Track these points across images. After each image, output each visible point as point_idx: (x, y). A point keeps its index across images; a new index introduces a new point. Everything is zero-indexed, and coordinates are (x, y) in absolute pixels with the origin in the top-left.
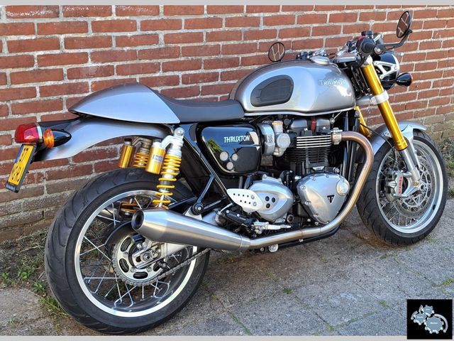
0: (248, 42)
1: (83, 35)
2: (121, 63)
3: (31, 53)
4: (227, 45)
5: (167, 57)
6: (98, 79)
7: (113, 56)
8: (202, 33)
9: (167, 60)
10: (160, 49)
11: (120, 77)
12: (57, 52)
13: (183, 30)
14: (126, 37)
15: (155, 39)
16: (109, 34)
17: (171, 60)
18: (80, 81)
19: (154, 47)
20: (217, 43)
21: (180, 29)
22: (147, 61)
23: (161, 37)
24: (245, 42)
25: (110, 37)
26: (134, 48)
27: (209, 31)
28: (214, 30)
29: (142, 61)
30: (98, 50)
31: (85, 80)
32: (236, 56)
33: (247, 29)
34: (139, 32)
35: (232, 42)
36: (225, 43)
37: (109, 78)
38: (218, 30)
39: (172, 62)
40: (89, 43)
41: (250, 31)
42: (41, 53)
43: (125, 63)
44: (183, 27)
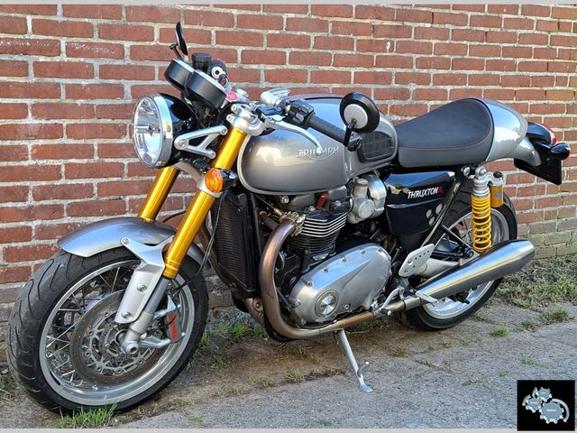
1: (21, 80)
2: (73, 122)
6: (41, 142)
7: (63, 111)
10: (126, 105)
11: (71, 141)
13: (157, 82)
14: (80, 85)
15: (118, 91)
16: (57, 80)
18: (16, 143)
19: (118, 102)
21: (153, 79)
22: (109, 121)
23: (127, 89)
25: (58, 85)
26: (90, 102)
29: (102, 121)
30: (41, 101)
31: (22, 143)
33: (244, 84)
34: (97, 80)
37: (56, 142)
40: (29, 91)
43: (78, 121)
44: (157, 77)
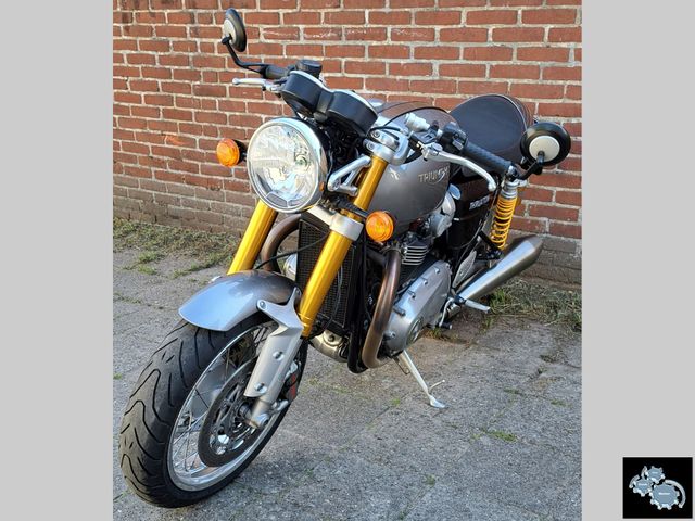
0: (549, 82)
1: (360, 60)
2: (394, 93)
4: (518, 84)
5: (440, 92)
7: (386, 85)
8: (485, 66)
9: (440, 96)
10: (434, 81)
12: (339, 75)
13: (461, 61)
14: (399, 64)
15: (428, 69)
16: (383, 60)
17: (446, 96)
19: (427, 78)
20: (504, 80)
21: (458, 58)
22: (419, 94)
23: (436, 68)
24: (545, 82)
25: (384, 64)
26: (406, 78)
27: (494, 63)
28: (501, 62)
30: (374, 76)
32: (530, 100)
33: (548, 64)
34: (412, 60)
35: (525, 81)
36: (515, 81)
38: (506, 63)
39: (446, 99)
40: (365, 68)
41: (553, 68)
42: (327, 74)
43: (397, 94)
44: (461, 57)
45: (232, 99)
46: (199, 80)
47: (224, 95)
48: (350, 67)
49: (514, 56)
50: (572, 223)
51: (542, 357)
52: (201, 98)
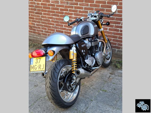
1: (72, 9)
3: (63, 12)
7: (78, 15)
12: (68, 12)
14: (81, 11)
15: (87, 12)
16: (77, 9)
18: (71, 19)
19: (87, 14)
23: (89, 12)
26: (82, 14)
30: (75, 13)
31: (72, 19)
32: (108, 20)
34: (83, 10)
38: (103, 12)
40: (73, 11)
42: (65, 12)
43: (80, 17)
44: (94, 10)
45: (44, 15)
46: (36, 11)
47: (42, 14)
48: (70, 10)
49: (105, 11)
50: (115, 45)
51: (110, 73)
52: (37, 15)
